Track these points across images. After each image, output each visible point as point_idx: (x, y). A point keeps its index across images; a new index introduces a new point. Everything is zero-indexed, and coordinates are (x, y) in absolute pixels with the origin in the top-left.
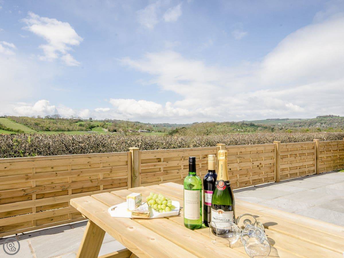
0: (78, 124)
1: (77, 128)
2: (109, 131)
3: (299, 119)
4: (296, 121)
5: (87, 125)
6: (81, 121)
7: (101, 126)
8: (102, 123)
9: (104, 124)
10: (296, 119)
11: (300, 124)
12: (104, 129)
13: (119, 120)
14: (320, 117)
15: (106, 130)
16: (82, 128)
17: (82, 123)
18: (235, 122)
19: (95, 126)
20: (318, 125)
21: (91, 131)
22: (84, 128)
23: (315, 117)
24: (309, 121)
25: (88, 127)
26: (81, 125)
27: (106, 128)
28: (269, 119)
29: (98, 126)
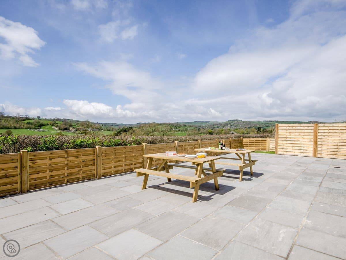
0: (26, 122)
1: (25, 126)
2: (60, 129)
3: (217, 122)
4: (215, 123)
5: (36, 124)
6: (29, 119)
7: (51, 124)
8: (52, 122)
9: (54, 123)
10: (215, 122)
11: (218, 126)
12: (54, 127)
13: (69, 120)
14: (230, 120)
15: (57, 128)
16: (30, 126)
17: (31, 121)
18: (171, 123)
19: (45, 124)
20: (229, 127)
21: (40, 129)
22: (33, 126)
23: (227, 121)
24: (223, 123)
25: (37, 126)
26: (28, 123)
27: (57, 127)
28: (196, 121)
29: (48, 125)
